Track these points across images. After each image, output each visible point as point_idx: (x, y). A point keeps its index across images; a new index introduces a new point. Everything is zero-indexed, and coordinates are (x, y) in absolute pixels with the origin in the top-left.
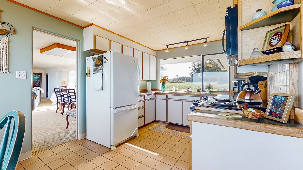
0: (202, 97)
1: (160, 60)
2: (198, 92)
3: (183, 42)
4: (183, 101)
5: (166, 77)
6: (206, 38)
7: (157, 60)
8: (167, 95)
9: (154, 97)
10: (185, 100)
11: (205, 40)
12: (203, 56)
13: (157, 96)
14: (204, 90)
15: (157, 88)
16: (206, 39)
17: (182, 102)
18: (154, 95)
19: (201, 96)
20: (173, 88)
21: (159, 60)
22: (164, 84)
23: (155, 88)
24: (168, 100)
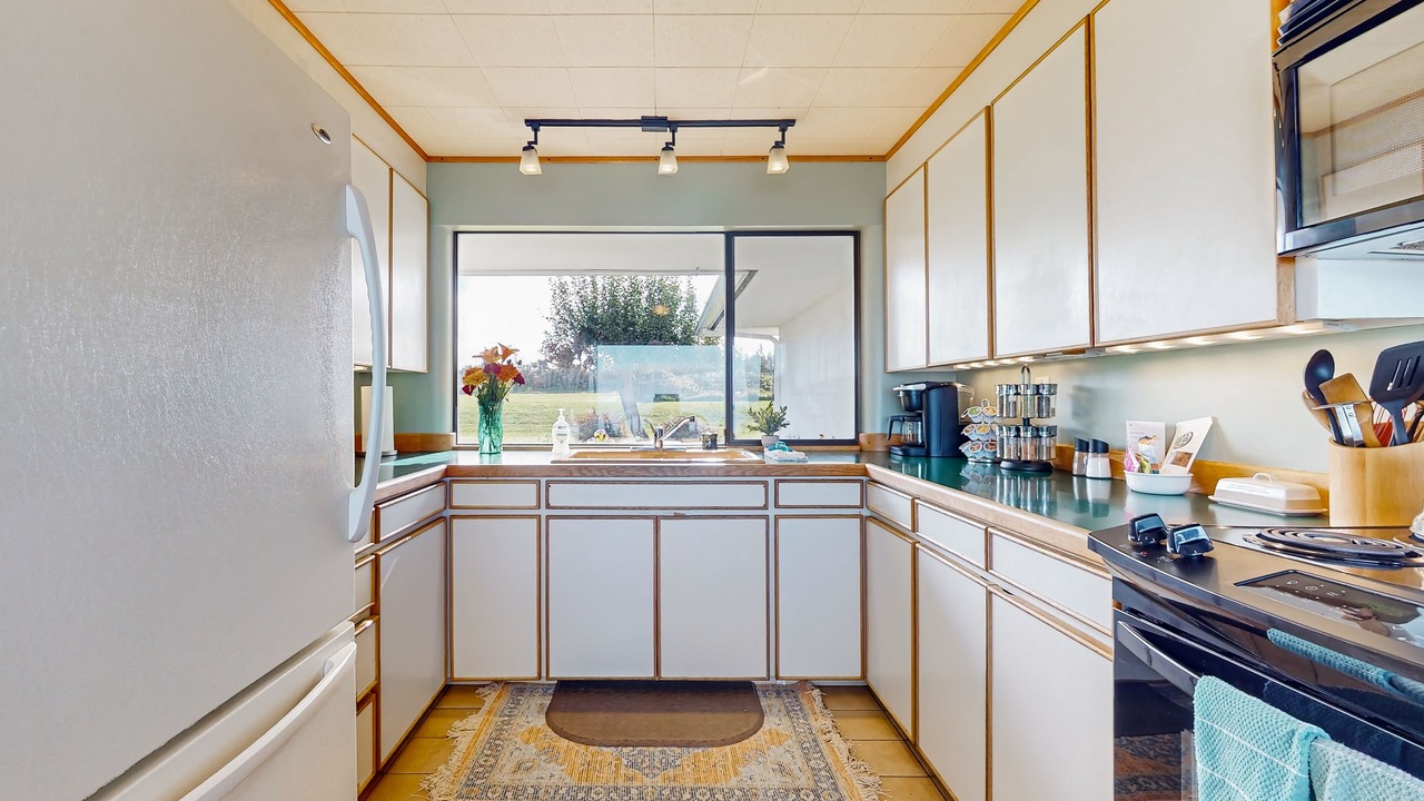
0: (777, 482)
1: (456, 234)
2: (708, 448)
3: (649, 123)
4: (657, 519)
5: (507, 352)
6: (784, 124)
7: (436, 227)
8: (543, 480)
9: (441, 505)
10: (671, 513)
11: (775, 133)
12: (730, 236)
13: (463, 494)
14: (740, 433)
15: (437, 431)
16: (783, 131)
17: (650, 523)
18: (440, 490)
19: (771, 480)
20: (555, 430)
21: (450, 228)
22: (490, 404)
23: (418, 428)
24: (548, 517)
